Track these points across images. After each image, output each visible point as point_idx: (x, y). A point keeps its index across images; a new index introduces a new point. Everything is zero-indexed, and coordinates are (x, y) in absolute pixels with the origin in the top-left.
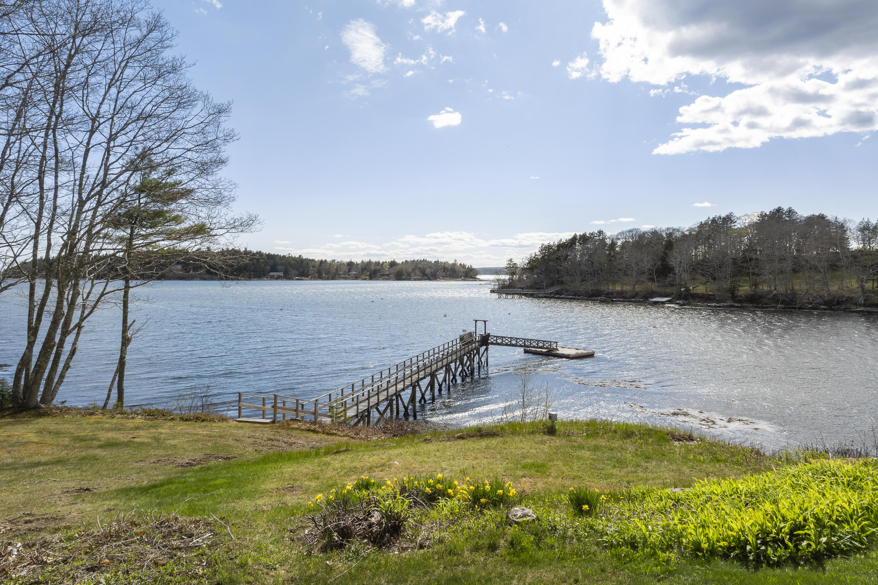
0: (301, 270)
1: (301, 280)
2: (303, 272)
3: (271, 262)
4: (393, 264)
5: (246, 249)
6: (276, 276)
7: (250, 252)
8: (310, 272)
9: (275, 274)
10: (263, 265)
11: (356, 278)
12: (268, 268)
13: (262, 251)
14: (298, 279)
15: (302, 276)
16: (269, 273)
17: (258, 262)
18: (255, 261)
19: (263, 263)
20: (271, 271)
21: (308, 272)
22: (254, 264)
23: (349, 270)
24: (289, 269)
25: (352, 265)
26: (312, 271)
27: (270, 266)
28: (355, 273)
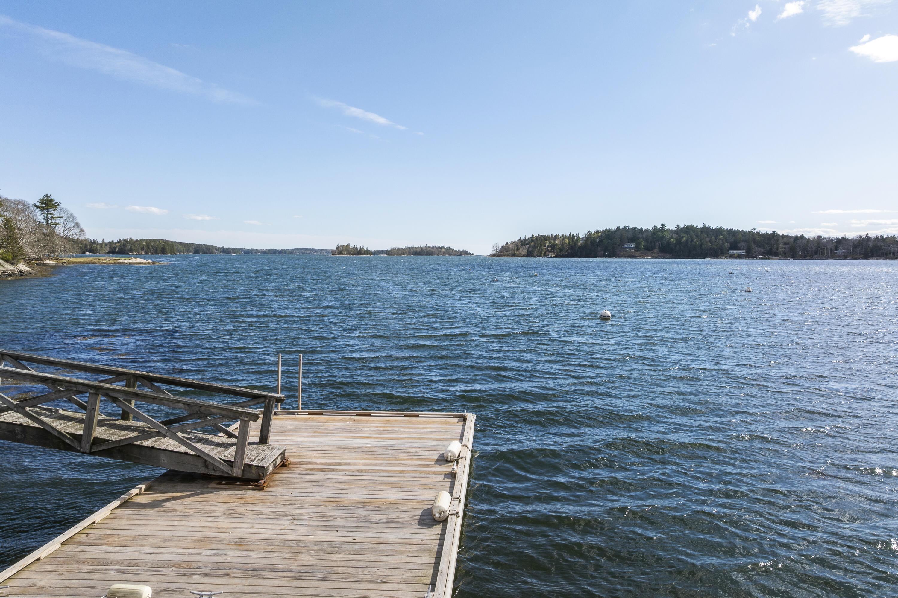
0: (768, 247)
2: (771, 249)
3: (732, 239)
5: (704, 224)
6: (736, 255)
7: (709, 228)
8: (780, 249)
9: (736, 252)
10: (721, 242)
11: (845, 257)
12: (727, 245)
14: (762, 258)
15: (770, 255)
16: (728, 251)
17: (716, 238)
18: (713, 237)
19: (722, 240)
20: (731, 248)
21: (778, 250)
22: (711, 242)
23: (837, 248)
24: (753, 246)
25: (842, 241)
26: (783, 248)
27: (731, 243)
28: (843, 251)
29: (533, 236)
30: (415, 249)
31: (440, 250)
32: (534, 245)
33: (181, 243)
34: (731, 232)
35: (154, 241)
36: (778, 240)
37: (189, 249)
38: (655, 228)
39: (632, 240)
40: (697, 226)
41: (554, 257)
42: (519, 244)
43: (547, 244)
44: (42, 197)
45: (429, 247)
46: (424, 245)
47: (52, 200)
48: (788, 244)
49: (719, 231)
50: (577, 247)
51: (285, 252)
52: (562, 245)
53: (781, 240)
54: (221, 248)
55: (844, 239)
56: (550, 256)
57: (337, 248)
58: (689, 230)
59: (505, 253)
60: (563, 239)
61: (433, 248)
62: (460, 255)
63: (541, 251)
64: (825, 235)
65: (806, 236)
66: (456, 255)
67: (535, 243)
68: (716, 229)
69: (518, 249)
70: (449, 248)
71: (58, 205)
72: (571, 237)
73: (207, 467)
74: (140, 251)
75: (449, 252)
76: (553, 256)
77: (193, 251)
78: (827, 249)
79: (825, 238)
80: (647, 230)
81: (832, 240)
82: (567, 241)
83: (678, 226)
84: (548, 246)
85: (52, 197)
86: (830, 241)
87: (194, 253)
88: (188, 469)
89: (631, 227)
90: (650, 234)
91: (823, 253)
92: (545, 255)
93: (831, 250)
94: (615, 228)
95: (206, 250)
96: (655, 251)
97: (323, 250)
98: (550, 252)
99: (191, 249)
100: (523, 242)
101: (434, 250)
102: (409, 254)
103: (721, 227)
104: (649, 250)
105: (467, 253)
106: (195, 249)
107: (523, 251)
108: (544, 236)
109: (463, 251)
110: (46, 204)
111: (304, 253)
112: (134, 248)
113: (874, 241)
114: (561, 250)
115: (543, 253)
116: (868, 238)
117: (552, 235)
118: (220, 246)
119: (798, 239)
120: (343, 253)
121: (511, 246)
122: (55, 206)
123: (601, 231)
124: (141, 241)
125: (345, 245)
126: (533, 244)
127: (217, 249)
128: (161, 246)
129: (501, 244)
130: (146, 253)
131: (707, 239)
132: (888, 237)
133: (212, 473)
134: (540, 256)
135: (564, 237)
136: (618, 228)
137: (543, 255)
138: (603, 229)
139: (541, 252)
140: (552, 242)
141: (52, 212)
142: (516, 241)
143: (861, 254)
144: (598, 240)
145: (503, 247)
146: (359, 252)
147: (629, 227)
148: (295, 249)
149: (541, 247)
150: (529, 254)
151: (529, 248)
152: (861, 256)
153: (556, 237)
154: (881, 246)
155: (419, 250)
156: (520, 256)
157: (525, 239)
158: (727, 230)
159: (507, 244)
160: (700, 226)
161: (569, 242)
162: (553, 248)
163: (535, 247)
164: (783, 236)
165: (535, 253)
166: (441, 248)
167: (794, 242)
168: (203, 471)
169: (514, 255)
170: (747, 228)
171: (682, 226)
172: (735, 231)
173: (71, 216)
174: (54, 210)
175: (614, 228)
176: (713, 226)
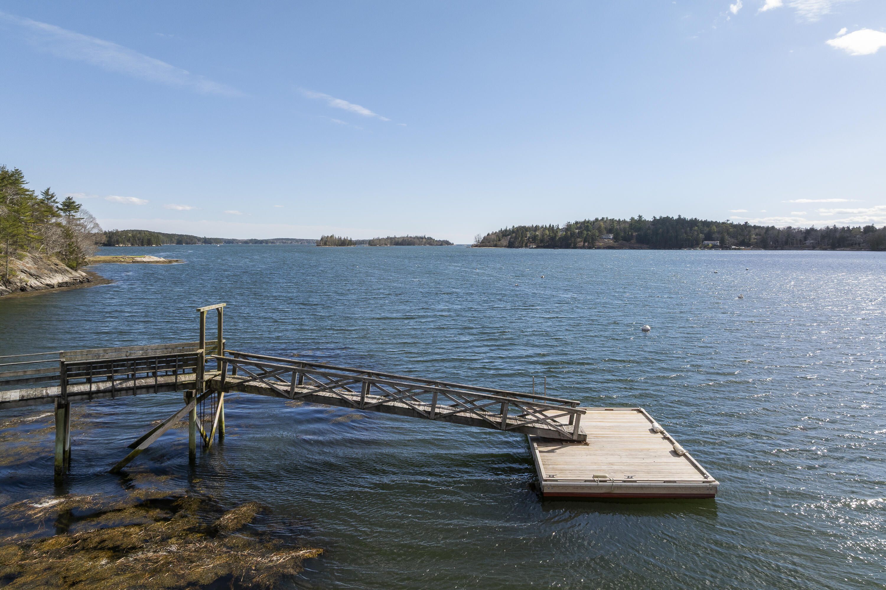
0: (741, 238)
1: (739, 249)
2: (743, 240)
3: (706, 230)
4: (869, 229)
5: (679, 216)
6: (710, 245)
7: (684, 220)
8: (752, 240)
9: (710, 243)
10: (696, 233)
11: (813, 248)
12: (701, 236)
13: (698, 218)
14: (735, 249)
15: (742, 245)
16: (703, 242)
17: (691, 230)
18: (688, 229)
19: (697, 231)
20: (706, 239)
21: (750, 241)
22: (686, 233)
23: (805, 239)
24: (727, 237)
25: (811, 232)
26: (754, 239)
27: (705, 235)
28: (812, 241)
29: (513, 227)
30: (396, 239)
31: (421, 240)
32: (516, 236)
33: (163, 234)
34: (706, 224)
35: (140, 232)
36: (750, 231)
37: (172, 240)
38: (632, 219)
39: (610, 231)
40: (673, 218)
41: (535, 248)
42: (501, 235)
43: (528, 235)
44: (64, 200)
45: (411, 237)
46: (406, 236)
47: (74, 202)
48: (760, 235)
49: (694, 222)
50: (557, 238)
51: (267, 242)
52: (543, 236)
53: (753, 232)
54: (203, 238)
55: (812, 230)
56: (531, 246)
57: (322, 239)
58: (665, 221)
59: (487, 244)
60: (544, 230)
61: (414, 238)
62: (441, 245)
63: (522, 241)
64: (794, 226)
65: (777, 227)
66: (437, 245)
67: (516, 235)
68: (691, 220)
69: (499, 240)
70: (430, 239)
71: (79, 207)
72: (551, 228)
73: (560, 435)
74: (126, 242)
75: (430, 242)
76: (534, 246)
77: (175, 241)
78: (796, 240)
79: (794, 229)
80: (624, 222)
81: (801, 231)
82: (547, 232)
83: (654, 217)
84: (529, 237)
85: (74, 200)
86: (800, 232)
87: (177, 244)
88: (551, 437)
89: (609, 218)
90: (627, 226)
91: (792, 244)
92: (526, 246)
93: (800, 240)
94: (594, 219)
95: (189, 241)
96: (632, 241)
97: (303, 240)
98: (531, 243)
99: (173, 239)
100: (504, 233)
101: (416, 240)
102: (391, 244)
103: (696, 219)
104: (627, 241)
105: (447, 243)
106: (178, 239)
107: (505, 242)
108: (524, 227)
109: (444, 241)
110: (68, 206)
111: (285, 243)
112: (120, 240)
113: (841, 232)
114: (542, 241)
115: (524, 244)
116: (835, 229)
117: (533, 226)
118: (202, 236)
119: (770, 230)
120: (328, 243)
121: (493, 237)
122: (77, 208)
123: (580, 222)
124: (127, 232)
125: (330, 236)
126: (514, 235)
127: (199, 239)
128: (146, 237)
129: (483, 234)
130: (132, 245)
131: (683, 230)
132: (853, 228)
133: (562, 438)
134: (522, 247)
135: (544, 229)
136: (597, 220)
137: (524, 246)
138: (583, 220)
139: (523, 243)
140: (534, 233)
141: (74, 214)
142: (497, 231)
143: (828, 245)
144: (577, 231)
145: (484, 238)
146: (343, 243)
147: (607, 218)
148: (276, 239)
149: (522, 237)
150: (511, 245)
151: (510, 239)
152: (829, 246)
153: (536, 228)
154: (848, 237)
155: (400, 240)
156: (501, 246)
157: (506, 230)
158: (701, 221)
159: (488, 234)
160: (676, 217)
161: (550, 233)
162: (534, 239)
163: (516, 238)
164: (755, 227)
165: (517, 244)
166: (422, 238)
167: (766, 233)
168: (558, 437)
169: (496, 246)
170: (721, 220)
171: (658, 218)
172: (709, 222)
173: (91, 217)
174: (76, 212)
175: (592, 219)
176: (688, 217)
